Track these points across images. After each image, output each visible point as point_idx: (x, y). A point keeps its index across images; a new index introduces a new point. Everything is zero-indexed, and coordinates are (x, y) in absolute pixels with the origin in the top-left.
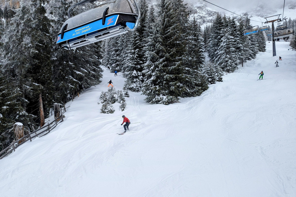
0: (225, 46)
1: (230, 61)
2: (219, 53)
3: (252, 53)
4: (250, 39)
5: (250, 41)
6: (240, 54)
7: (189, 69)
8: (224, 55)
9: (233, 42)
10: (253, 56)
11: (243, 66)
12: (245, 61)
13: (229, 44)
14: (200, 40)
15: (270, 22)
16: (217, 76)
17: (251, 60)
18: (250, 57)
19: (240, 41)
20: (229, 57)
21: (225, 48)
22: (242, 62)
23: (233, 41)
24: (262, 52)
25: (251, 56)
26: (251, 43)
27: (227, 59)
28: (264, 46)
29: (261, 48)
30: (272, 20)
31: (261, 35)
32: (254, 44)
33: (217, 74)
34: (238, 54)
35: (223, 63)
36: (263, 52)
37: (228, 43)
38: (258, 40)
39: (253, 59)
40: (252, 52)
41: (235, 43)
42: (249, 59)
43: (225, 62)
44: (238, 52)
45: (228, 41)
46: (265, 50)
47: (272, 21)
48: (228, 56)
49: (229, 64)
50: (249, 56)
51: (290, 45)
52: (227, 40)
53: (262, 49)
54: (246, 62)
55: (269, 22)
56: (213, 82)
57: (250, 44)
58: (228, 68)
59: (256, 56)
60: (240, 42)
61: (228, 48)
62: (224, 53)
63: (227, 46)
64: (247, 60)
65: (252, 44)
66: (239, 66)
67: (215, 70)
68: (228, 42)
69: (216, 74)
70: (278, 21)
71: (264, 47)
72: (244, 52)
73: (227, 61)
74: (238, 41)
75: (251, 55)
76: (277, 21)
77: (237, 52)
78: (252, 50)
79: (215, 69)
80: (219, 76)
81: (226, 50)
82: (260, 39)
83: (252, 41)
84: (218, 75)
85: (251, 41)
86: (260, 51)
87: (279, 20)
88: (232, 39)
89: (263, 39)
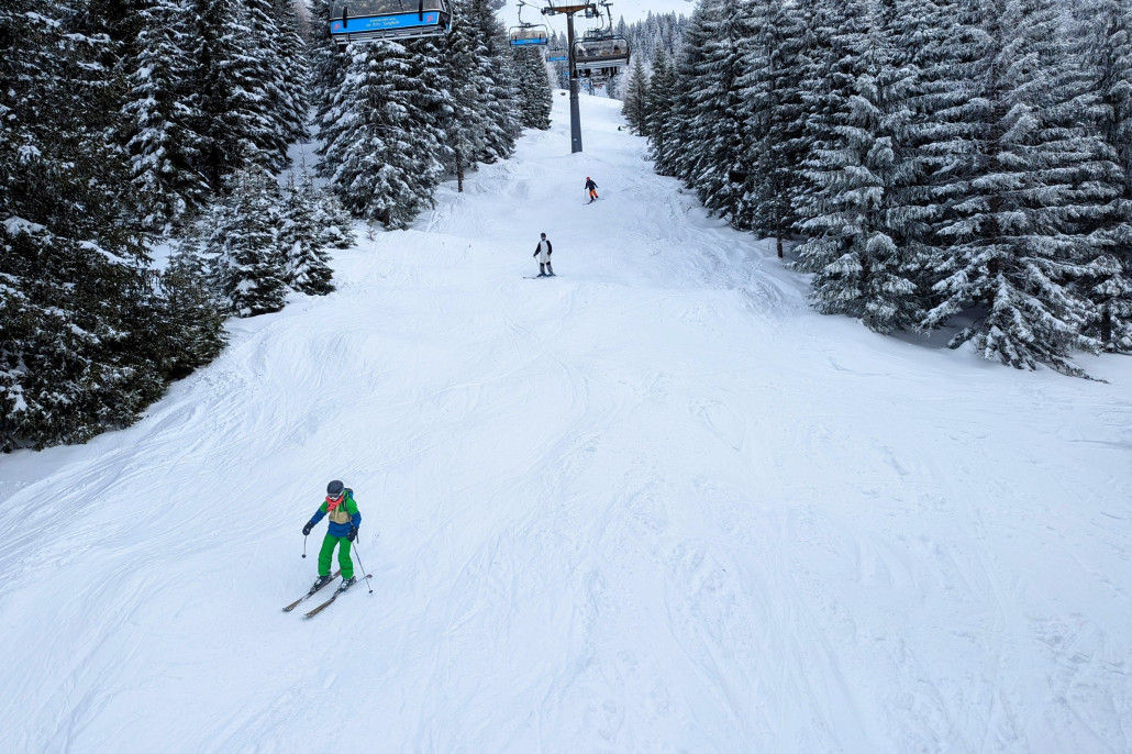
0: (360, 86)
1: (388, 167)
2: (340, 122)
3: (498, 133)
4: (487, 73)
5: (489, 80)
6: (442, 133)
7: (37, 227)
8: (359, 136)
9: (404, 71)
10: (501, 145)
11: (460, 190)
12: (472, 164)
13: (381, 81)
14: (230, 37)
15: (561, 10)
16: (303, 262)
17: (495, 164)
18: (491, 150)
19: (439, 73)
20: (382, 148)
21: (361, 96)
22: (458, 169)
23: (403, 66)
24: (536, 131)
25: (494, 143)
26: (494, 88)
27: (370, 158)
28: (546, 108)
29: (534, 115)
30: (569, 5)
31: (534, 63)
32: (505, 97)
33: (303, 245)
34: (435, 133)
35: (358, 178)
36: (541, 128)
37: (373, 74)
38: (522, 80)
39: (501, 160)
40: (497, 127)
41: (411, 80)
42: (488, 159)
43: (365, 175)
44: (435, 125)
45: (373, 62)
46: (548, 122)
47: (567, 8)
48: (377, 141)
49: (385, 183)
50: (489, 145)
51: (624, 113)
52: (368, 60)
53: (538, 118)
54: (475, 169)
55: (557, 9)
56: (265, 300)
57: (491, 92)
58: (381, 205)
59: (513, 147)
60: (438, 77)
61: (379, 100)
62: (357, 127)
63: (371, 90)
64: (480, 160)
65: (498, 95)
66: (443, 190)
67: (290, 223)
68: (375, 69)
69: (297, 248)
70: (586, 12)
71: (545, 111)
72: (464, 126)
73: (376, 169)
74: (429, 70)
75: (495, 141)
76: (582, 12)
77: (428, 126)
78: (500, 123)
79: (291, 217)
80: (312, 260)
81: (366, 109)
82: (532, 75)
83: (497, 82)
84: (304, 253)
85: (494, 79)
86: (531, 124)
87: (590, 10)
88: (399, 56)
89: (541, 77)
